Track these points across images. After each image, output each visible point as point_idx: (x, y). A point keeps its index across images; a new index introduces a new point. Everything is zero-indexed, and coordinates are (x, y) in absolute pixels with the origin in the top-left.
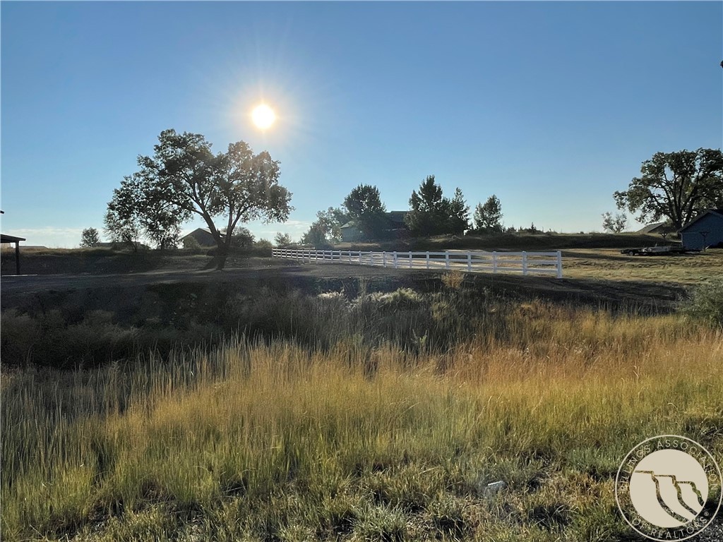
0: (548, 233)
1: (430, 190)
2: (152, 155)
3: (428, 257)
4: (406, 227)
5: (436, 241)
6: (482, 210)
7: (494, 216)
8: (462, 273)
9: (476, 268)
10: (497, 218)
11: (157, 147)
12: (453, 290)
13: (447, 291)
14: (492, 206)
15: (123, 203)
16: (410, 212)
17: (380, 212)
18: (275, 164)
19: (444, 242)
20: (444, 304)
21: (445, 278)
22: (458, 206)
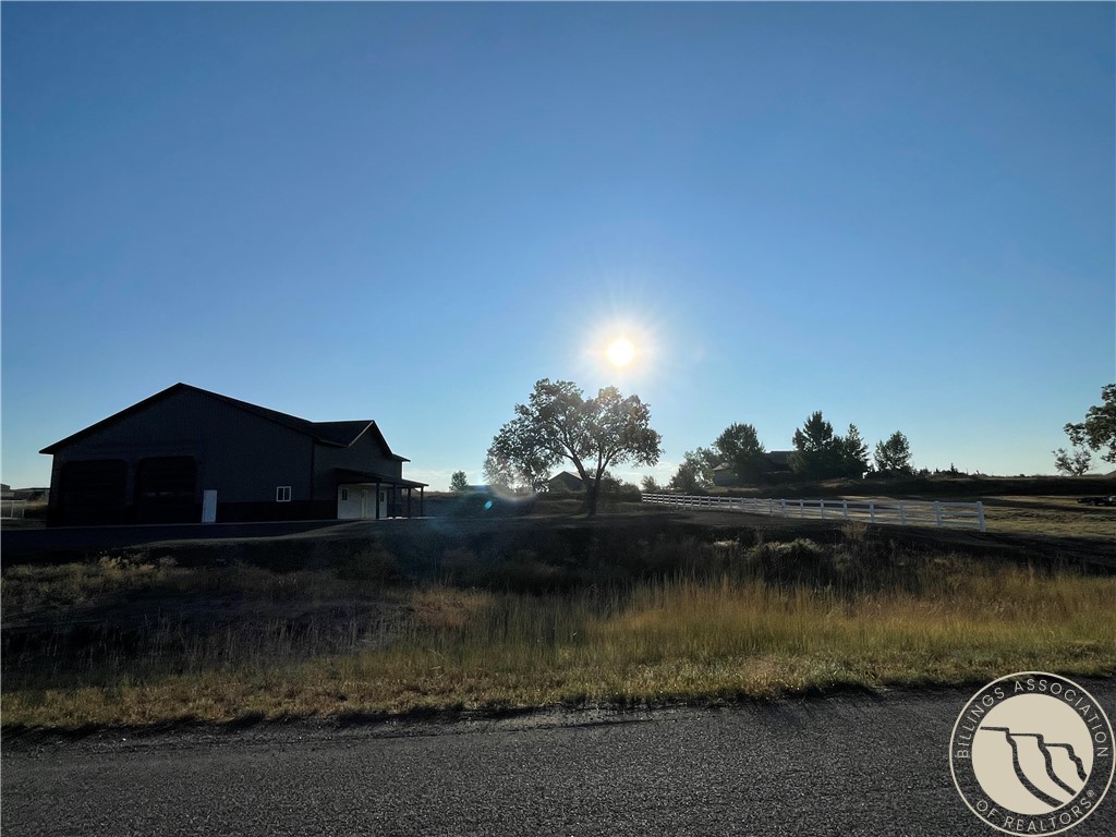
0: (974, 476)
1: (818, 427)
2: (527, 403)
3: (822, 505)
4: (791, 469)
5: (830, 485)
6: (884, 449)
7: (901, 456)
8: (865, 524)
9: (881, 517)
10: (904, 457)
11: (532, 395)
12: (856, 542)
13: (850, 543)
14: (897, 444)
15: (500, 450)
16: (795, 452)
17: (759, 453)
18: (644, 407)
19: (840, 487)
20: (847, 556)
21: (846, 529)
22: (853, 445)
